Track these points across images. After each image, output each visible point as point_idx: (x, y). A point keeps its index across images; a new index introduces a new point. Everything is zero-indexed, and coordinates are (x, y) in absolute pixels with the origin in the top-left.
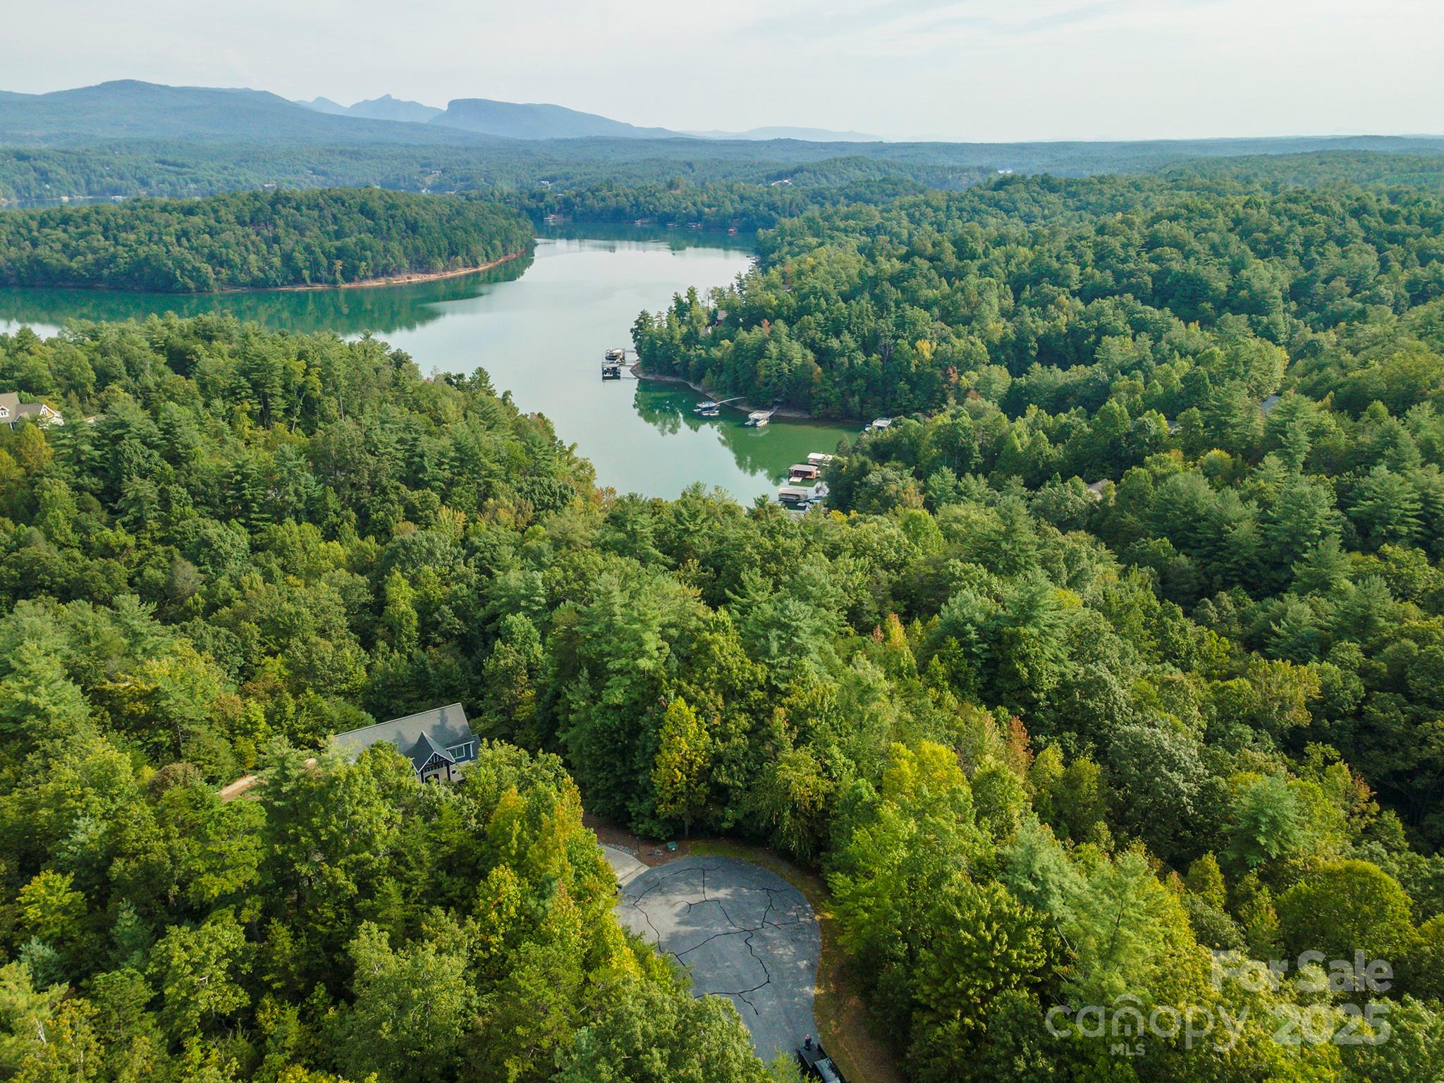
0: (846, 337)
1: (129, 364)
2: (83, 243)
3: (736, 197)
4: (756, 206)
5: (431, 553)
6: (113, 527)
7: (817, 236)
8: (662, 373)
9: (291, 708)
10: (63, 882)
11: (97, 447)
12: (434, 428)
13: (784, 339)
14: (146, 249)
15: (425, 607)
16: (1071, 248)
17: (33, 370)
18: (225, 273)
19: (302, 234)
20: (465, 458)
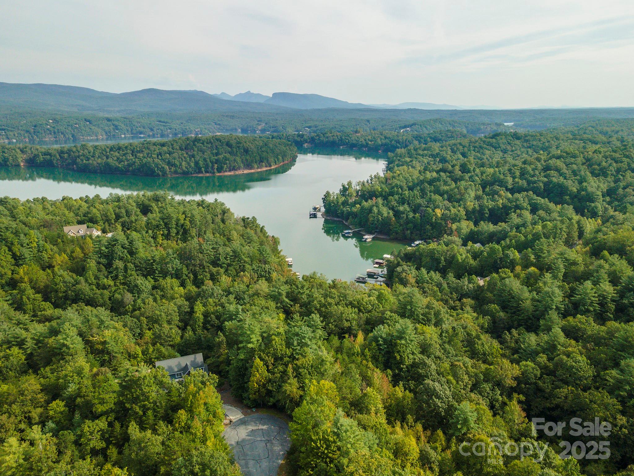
0: (406, 206)
1: (127, 212)
2: (124, 157)
3: (383, 137)
4: (391, 141)
5: (213, 294)
6: (107, 277)
7: (410, 157)
8: (333, 217)
9: (151, 350)
10: (62, 404)
11: (107, 248)
12: (227, 243)
13: (380, 206)
14: (146, 160)
15: (206, 315)
16: (510, 170)
17: (95, 214)
18: (173, 169)
19: (203, 154)
20: (236, 255)
